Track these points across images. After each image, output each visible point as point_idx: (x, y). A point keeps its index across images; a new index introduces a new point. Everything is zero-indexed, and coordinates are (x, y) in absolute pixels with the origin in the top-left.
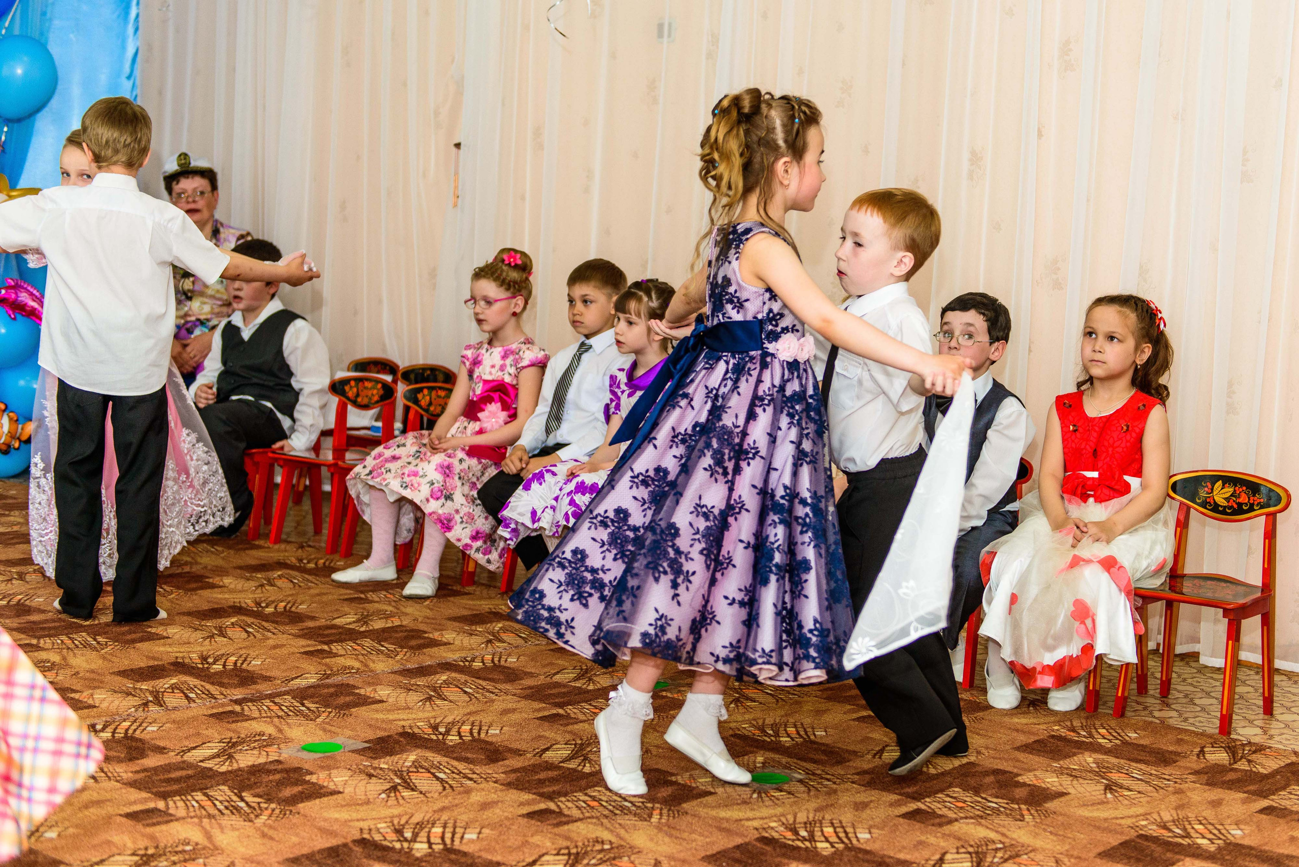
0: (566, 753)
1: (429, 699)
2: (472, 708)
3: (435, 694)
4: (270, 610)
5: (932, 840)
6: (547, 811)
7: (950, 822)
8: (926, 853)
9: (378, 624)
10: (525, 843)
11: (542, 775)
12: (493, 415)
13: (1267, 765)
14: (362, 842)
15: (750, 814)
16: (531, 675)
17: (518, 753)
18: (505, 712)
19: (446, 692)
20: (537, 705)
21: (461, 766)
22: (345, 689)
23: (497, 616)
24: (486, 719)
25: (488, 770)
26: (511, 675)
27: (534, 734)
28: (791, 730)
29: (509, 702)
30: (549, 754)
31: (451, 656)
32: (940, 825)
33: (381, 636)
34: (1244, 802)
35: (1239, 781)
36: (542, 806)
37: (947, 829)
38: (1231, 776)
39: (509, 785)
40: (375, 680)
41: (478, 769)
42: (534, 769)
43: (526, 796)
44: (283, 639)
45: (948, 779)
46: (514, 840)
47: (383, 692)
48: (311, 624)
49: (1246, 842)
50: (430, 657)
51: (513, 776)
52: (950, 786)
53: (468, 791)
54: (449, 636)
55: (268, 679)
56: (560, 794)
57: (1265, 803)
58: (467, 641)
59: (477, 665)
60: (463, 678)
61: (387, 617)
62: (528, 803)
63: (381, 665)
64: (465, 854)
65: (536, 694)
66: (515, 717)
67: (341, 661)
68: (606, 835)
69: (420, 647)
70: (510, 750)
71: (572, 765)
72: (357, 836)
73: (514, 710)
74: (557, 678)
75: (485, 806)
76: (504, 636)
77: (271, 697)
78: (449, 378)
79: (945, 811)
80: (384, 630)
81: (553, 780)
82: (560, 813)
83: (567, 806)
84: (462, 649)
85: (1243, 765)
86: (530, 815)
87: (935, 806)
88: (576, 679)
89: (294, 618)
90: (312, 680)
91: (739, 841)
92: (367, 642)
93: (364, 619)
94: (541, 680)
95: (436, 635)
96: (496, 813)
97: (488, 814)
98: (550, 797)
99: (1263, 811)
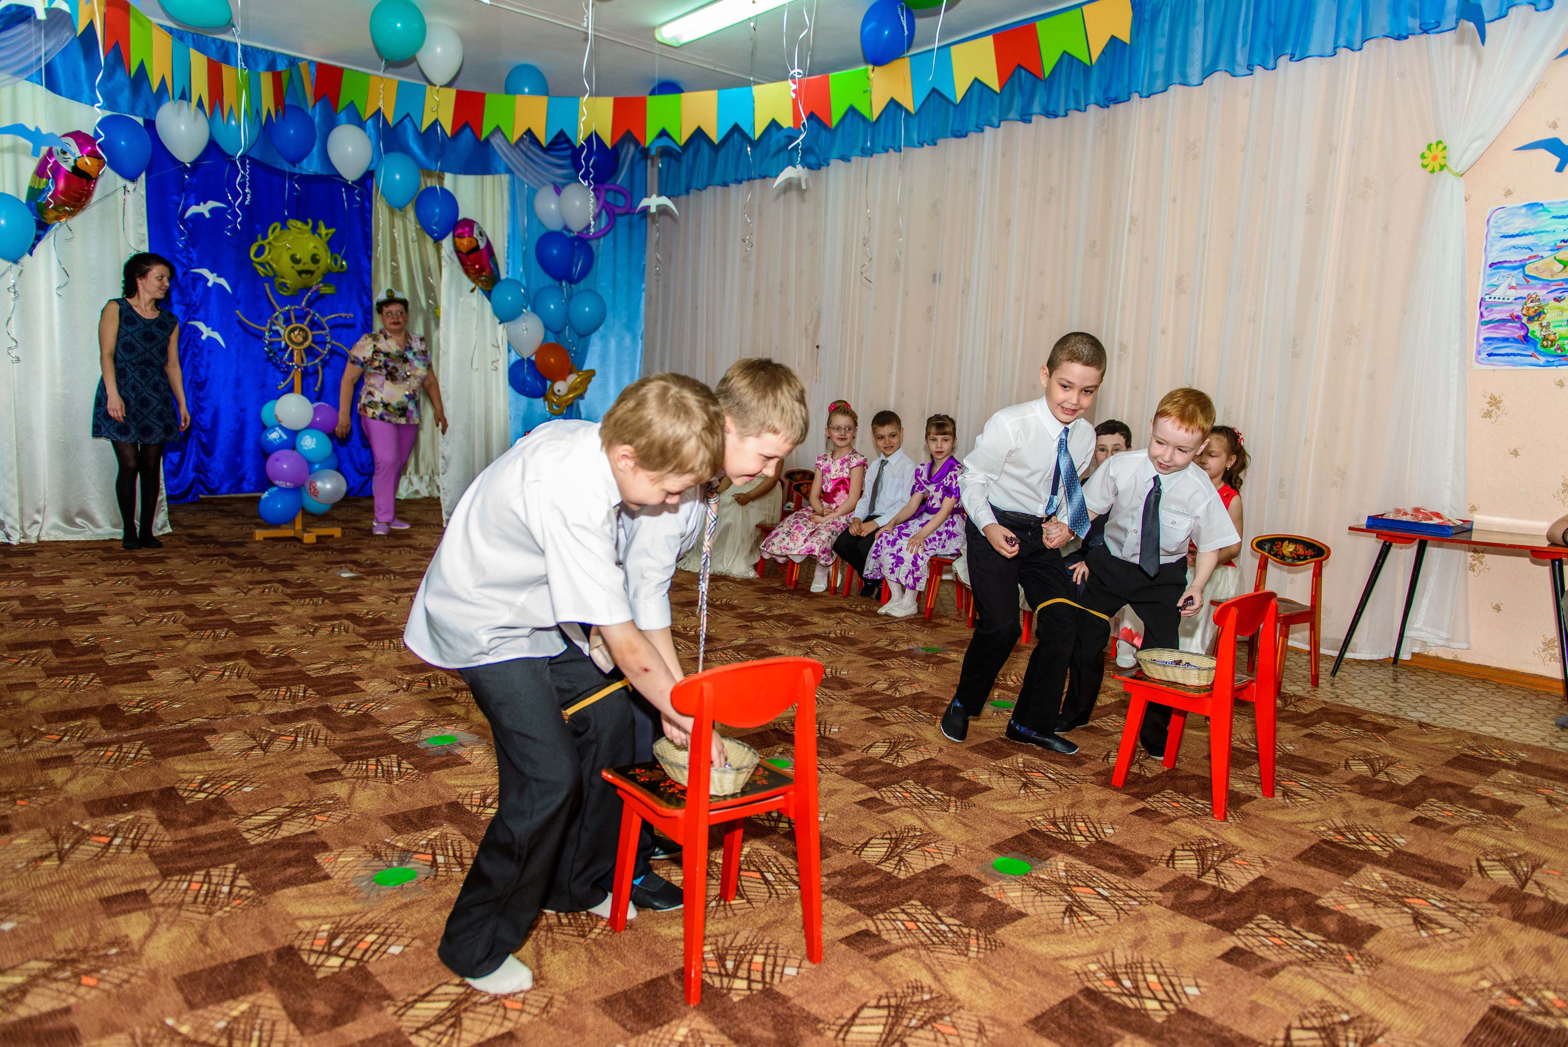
0: (885, 686)
1: (807, 653)
2: (830, 659)
3: (810, 651)
4: (718, 603)
5: (1100, 743)
6: (876, 718)
7: (1112, 734)
8: (1099, 751)
9: (777, 612)
10: (865, 736)
11: (873, 698)
12: (842, 497)
13: (1306, 709)
14: (775, 730)
15: (992, 724)
16: (862, 642)
17: (858, 685)
18: (849, 662)
19: (816, 650)
20: (867, 659)
21: (827, 691)
22: (760, 647)
23: (843, 609)
24: (839, 666)
25: (843, 693)
26: (852, 642)
27: (866, 675)
28: (1013, 677)
29: (852, 657)
30: (875, 687)
31: (819, 631)
32: (1106, 736)
33: (779, 618)
34: (1293, 729)
35: (1290, 717)
36: (873, 715)
37: (1110, 738)
38: (1284, 714)
39: (854, 702)
40: (777, 642)
41: (837, 693)
42: (868, 694)
43: (865, 709)
44: (726, 619)
45: (1109, 709)
46: (859, 733)
47: (781, 649)
48: (740, 611)
49: (1297, 754)
50: (806, 631)
51: (856, 698)
52: (1110, 713)
53: (831, 705)
54: (816, 619)
55: (719, 640)
56: (883, 708)
57: (1307, 731)
58: (826, 622)
59: (832, 635)
60: (825, 643)
61: (784, 607)
62: (867, 713)
63: (780, 635)
64: (832, 740)
65: (866, 653)
66: (854, 665)
67: (758, 631)
68: (910, 733)
69: (800, 625)
70: (854, 684)
71: (889, 692)
72: (772, 727)
73: (854, 661)
74: (878, 644)
75: (842, 713)
76: (847, 620)
77: (721, 650)
78: (811, 476)
79: (1108, 728)
80: (780, 615)
81: (879, 701)
82: (884, 719)
83: (888, 716)
84: (823, 627)
85: (1291, 708)
86: (867, 720)
87: (1102, 724)
88: (889, 645)
89: (732, 608)
90: (741, 641)
91: (987, 739)
92: (771, 622)
93: (769, 609)
94: (868, 645)
95: (809, 619)
96: (846, 719)
97: (843, 718)
98: (878, 710)
99: (1306, 736)
